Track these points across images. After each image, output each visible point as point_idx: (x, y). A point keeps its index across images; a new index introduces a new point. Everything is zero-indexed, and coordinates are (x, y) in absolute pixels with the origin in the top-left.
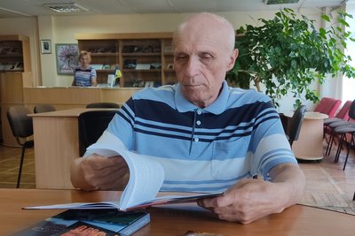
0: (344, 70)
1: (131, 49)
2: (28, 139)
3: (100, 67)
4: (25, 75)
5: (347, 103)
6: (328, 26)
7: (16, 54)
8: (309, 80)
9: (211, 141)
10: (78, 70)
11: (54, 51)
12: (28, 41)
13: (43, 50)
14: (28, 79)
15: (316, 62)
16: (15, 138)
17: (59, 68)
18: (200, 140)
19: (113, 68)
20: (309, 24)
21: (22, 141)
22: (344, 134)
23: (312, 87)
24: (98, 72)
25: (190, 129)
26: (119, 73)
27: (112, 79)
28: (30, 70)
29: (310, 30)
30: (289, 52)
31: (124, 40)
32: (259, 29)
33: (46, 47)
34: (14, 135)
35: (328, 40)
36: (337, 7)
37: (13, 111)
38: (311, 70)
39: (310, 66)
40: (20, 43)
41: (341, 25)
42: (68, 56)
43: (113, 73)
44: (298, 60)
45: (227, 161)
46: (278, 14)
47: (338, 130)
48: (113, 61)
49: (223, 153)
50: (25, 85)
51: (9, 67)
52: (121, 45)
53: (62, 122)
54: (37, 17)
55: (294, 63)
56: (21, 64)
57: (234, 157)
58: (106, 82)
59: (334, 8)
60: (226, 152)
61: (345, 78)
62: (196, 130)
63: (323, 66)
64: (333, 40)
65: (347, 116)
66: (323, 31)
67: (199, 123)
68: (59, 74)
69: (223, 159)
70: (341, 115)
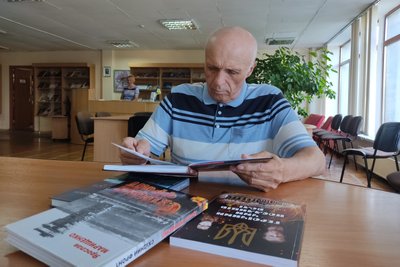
0: (328, 92)
1: (168, 75)
2: (89, 136)
3: (145, 87)
4: (91, 91)
5: (330, 118)
6: (314, 60)
7: (85, 76)
8: (300, 101)
9: (230, 127)
10: (125, 89)
11: (112, 75)
12: (94, 68)
13: (104, 74)
14: (93, 94)
15: (306, 87)
16: (79, 136)
17: (116, 87)
18: (221, 126)
19: (155, 88)
20: (301, 58)
21: (85, 137)
22: (327, 140)
23: (302, 105)
24: (141, 91)
25: (212, 117)
26: (159, 91)
27: (154, 95)
28: (94, 87)
29: (302, 63)
30: (286, 78)
31: (164, 68)
32: (263, 61)
33: (107, 72)
34: (80, 133)
35: (315, 71)
36: (321, 48)
37: (80, 115)
38: (302, 92)
39: (301, 89)
40: (89, 68)
41: (323, 60)
42: (122, 79)
43: (155, 91)
44: (293, 84)
45: (241, 144)
46: (278, 51)
47: (324, 137)
48: (154, 83)
49: (239, 137)
50: (90, 98)
51: (79, 86)
52: (161, 72)
53: (115, 124)
54: (101, 50)
55: (289, 86)
56: (88, 84)
57: (248, 141)
58: (149, 98)
59: (318, 49)
60: (241, 136)
61: (327, 99)
62: (217, 118)
63: (312, 90)
64: (319, 70)
65: (330, 128)
66: (311, 64)
67: (220, 113)
68: (115, 92)
69: (238, 142)
70: (325, 127)
